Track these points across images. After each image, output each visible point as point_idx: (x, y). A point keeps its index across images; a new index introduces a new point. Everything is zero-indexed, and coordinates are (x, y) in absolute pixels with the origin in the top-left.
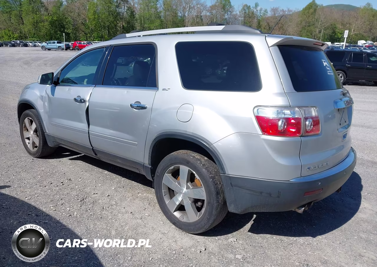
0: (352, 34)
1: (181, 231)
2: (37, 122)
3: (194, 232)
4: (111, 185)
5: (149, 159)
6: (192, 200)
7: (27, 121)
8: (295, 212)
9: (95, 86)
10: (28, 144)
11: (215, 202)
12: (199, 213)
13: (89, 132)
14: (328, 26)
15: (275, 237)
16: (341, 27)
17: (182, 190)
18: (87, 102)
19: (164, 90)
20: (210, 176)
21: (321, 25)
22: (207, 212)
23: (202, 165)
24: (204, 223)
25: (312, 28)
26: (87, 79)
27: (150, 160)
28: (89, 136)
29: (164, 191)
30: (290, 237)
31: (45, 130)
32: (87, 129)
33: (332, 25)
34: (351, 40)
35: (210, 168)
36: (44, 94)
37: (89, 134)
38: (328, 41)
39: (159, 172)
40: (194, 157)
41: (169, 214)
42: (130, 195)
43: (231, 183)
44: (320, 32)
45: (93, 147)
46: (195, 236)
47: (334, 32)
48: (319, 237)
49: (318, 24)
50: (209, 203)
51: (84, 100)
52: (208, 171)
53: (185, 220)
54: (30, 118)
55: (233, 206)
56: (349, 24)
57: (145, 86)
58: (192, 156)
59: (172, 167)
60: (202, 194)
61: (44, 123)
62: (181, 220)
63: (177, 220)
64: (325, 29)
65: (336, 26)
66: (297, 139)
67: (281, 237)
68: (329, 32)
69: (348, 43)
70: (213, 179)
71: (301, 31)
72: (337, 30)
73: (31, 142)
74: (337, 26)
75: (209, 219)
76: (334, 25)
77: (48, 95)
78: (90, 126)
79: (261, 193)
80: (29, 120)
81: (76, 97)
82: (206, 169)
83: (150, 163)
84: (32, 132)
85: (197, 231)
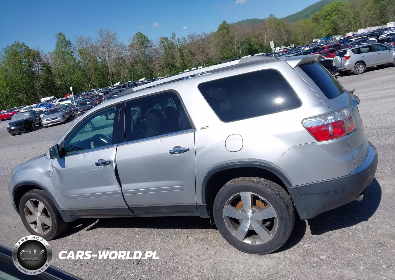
0: (266, 43)
1: (256, 255)
2: (45, 200)
3: (272, 250)
4: (154, 239)
5: (202, 197)
6: (261, 222)
7: (29, 204)
8: (355, 201)
9: (118, 145)
10: (34, 229)
11: (288, 215)
12: (271, 232)
13: (122, 192)
14: (243, 41)
15: (337, 231)
16: (255, 40)
17: (248, 215)
18: (113, 163)
19: (202, 129)
20: (276, 193)
21: (237, 41)
22: (282, 227)
23: (264, 186)
24: (281, 238)
25: (230, 46)
26: (93, 142)
27: (204, 198)
28: (123, 196)
29: (227, 223)
30: (349, 227)
31: (58, 206)
32: (119, 190)
33: (246, 39)
34: (267, 49)
35: (272, 187)
36: (50, 168)
37: (123, 194)
38: (248, 54)
39: (218, 206)
40: (253, 181)
41: (239, 243)
42: (181, 241)
43: (299, 193)
44: (238, 48)
45: (129, 206)
46: (272, 254)
47: (250, 45)
48: (371, 219)
49: (235, 42)
50: (281, 219)
51: (109, 162)
52: (272, 189)
53: (258, 243)
54: (34, 200)
55: (304, 213)
56: (261, 35)
57: (179, 131)
58: (251, 181)
59: (232, 197)
60: (271, 212)
61: (57, 199)
62: (254, 244)
63: (250, 246)
64: (242, 44)
65: (250, 39)
66: (344, 138)
67: (342, 229)
68: (246, 46)
69: (266, 52)
70: (279, 196)
71: (221, 51)
72: (252, 43)
73: (39, 225)
74: (252, 39)
75: (285, 234)
76: (249, 39)
77: (56, 169)
78: (122, 185)
79: (328, 193)
80: (31, 202)
81: (97, 161)
82: (269, 188)
83: (205, 201)
84: (39, 214)
85: (274, 249)
